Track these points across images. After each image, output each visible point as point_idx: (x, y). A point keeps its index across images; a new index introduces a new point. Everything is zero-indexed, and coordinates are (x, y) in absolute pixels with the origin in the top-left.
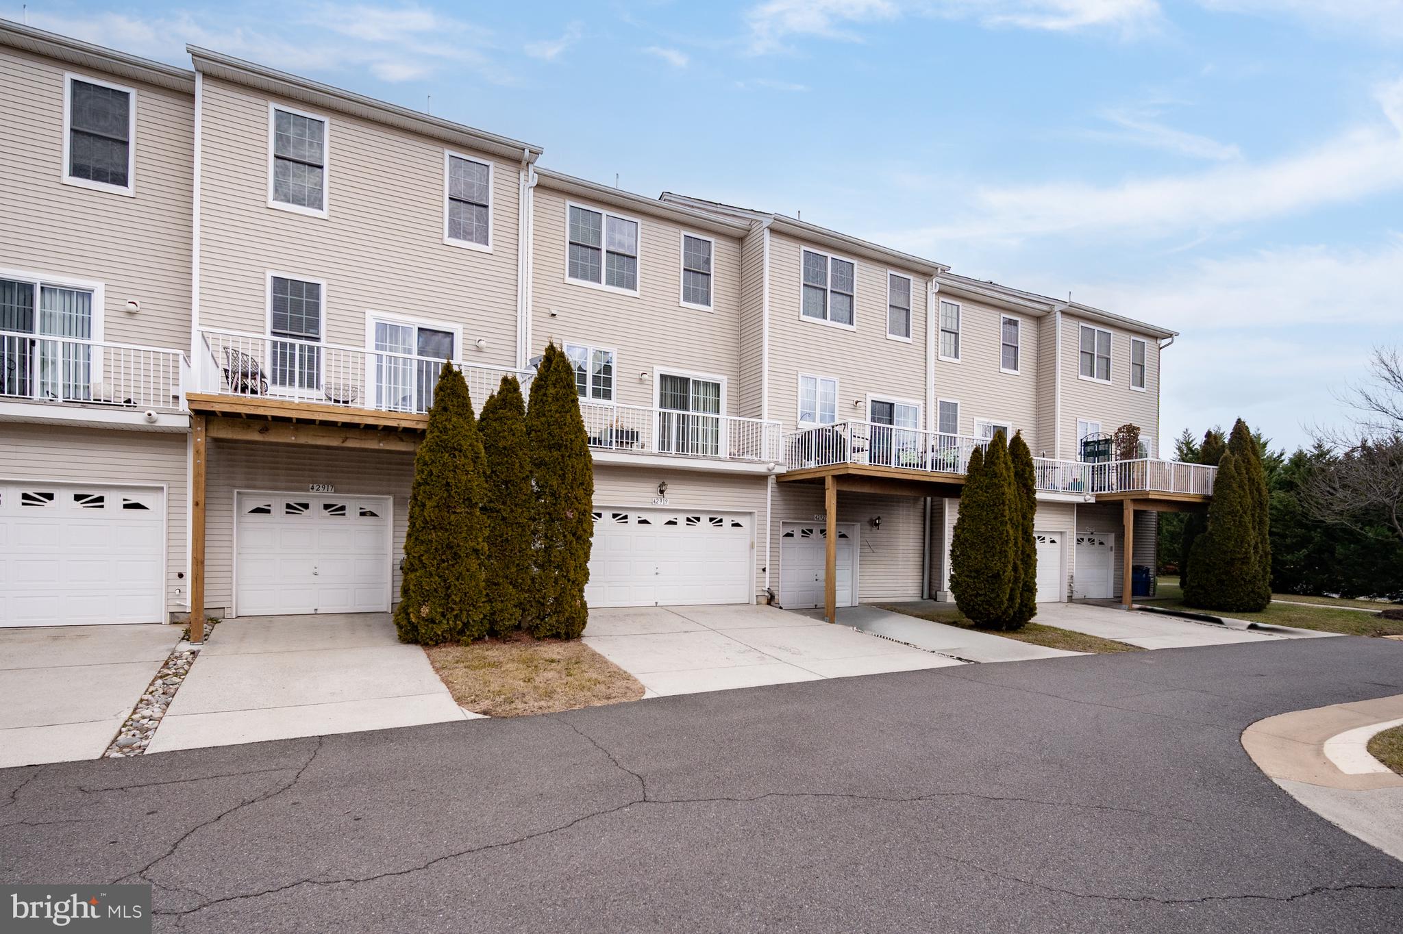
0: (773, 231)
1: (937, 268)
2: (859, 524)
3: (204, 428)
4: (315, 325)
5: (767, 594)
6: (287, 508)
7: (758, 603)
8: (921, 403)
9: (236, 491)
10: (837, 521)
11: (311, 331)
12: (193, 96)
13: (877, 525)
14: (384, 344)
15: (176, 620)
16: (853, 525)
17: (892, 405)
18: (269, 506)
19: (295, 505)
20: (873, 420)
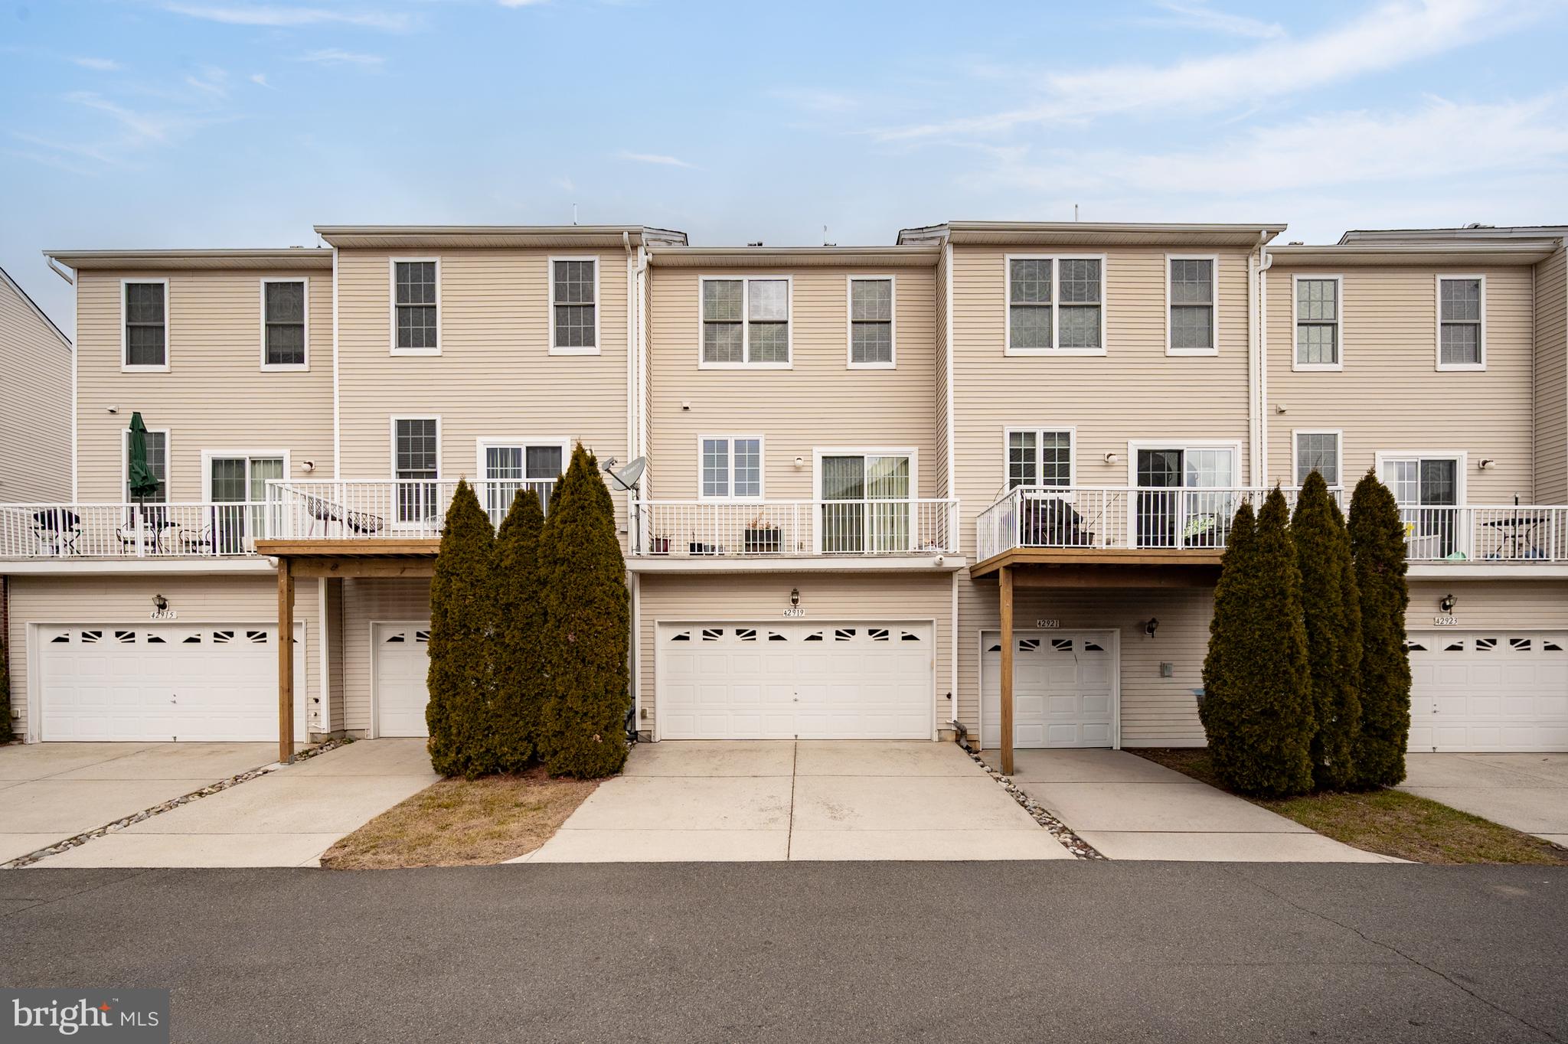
0: (958, 245)
1: (1260, 232)
2: (1118, 631)
3: (286, 570)
4: (432, 459)
5: (954, 728)
6: (417, 636)
7: (941, 740)
8: (1239, 443)
9: (371, 622)
10: (1014, 626)
11: (430, 465)
12: (332, 269)
13: (1151, 630)
14: (495, 468)
15: (316, 740)
16: (1112, 632)
17: (1180, 453)
18: (403, 635)
19: (425, 634)
20: (1143, 480)
